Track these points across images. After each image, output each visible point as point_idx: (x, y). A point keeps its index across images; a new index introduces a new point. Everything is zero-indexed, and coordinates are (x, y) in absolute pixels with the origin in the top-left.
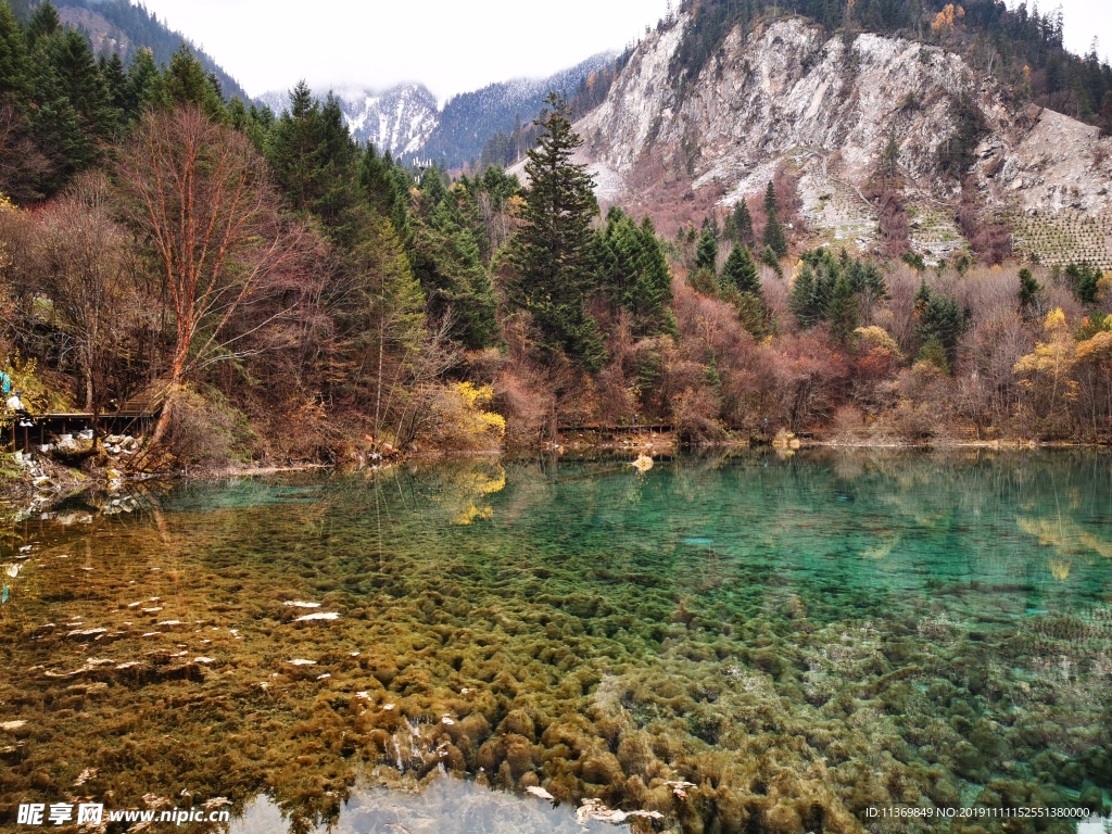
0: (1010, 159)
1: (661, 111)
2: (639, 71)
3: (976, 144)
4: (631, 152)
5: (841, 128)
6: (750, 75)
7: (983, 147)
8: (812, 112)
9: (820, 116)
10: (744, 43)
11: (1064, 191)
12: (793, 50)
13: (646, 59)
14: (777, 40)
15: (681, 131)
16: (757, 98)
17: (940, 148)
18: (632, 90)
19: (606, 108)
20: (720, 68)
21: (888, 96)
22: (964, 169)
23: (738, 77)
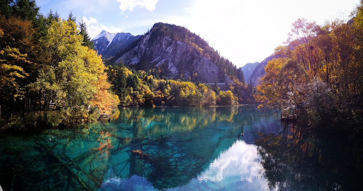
0: (198, 63)
1: (147, 48)
2: (143, 41)
3: (194, 60)
4: (141, 55)
5: (174, 55)
6: (161, 45)
7: (195, 61)
8: (170, 52)
9: (172, 53)
10: (160, 39)
11: (205, 69)
12: (168, 41)
13: (144, 39)
14: (166, 39)
15: (150, 52)
16: (162, 49)
17: (188, 60)
18: (142, 44)
19: (137, 47)
20: (156, 42)
21: (181, 51)
22: (192, 64)
23: (159, 44)
